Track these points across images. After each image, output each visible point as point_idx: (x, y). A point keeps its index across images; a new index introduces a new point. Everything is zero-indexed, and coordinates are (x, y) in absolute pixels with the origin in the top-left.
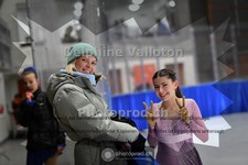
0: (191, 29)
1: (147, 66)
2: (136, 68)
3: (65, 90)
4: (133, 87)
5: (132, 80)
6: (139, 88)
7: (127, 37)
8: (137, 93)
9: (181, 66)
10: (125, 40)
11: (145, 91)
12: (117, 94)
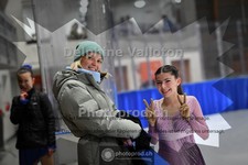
0: (197, 25)
1: (153, 63)
2: (142, 64)
3: (68, 85)
4: (139, 84)
5: (138, 77)
6: (145, 85)
7: (133, 33)
8: (143, 89)
9: (187, 62)
10: (131, 37)
11: (151, 87)
12: (123, 91)
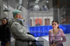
2: (36, 19)
3: (15, 24)
7: (34, 10)
8: (36, 26)
9: (49, 19)
11: (38, 26)
